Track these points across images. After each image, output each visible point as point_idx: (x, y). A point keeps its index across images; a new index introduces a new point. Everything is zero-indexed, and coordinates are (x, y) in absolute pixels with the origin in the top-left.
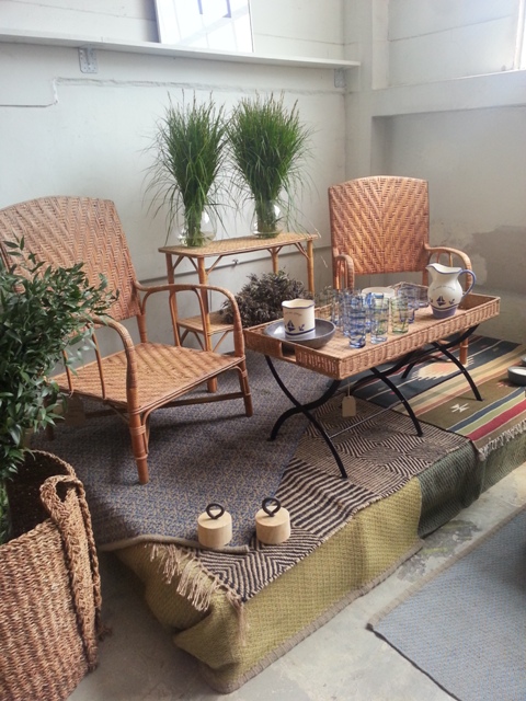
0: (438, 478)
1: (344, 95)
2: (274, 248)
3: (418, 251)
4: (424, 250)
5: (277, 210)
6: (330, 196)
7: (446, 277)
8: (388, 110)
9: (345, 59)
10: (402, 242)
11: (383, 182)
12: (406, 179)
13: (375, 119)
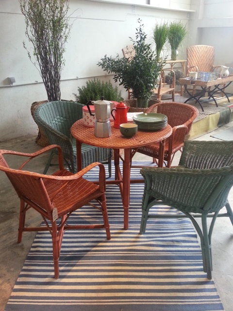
0: (223, 114)
1: (189, 20)
2: (172, 63)
3: (211, 67)
4: (212, 67)
5: (177, 52)
6: (187, 50)
7: (226, 69)
8: (203, 26)
9: (190, 9)
10: (206, 65)
11: (202, 47)
12: (208, 46)
13: (198, 28)
